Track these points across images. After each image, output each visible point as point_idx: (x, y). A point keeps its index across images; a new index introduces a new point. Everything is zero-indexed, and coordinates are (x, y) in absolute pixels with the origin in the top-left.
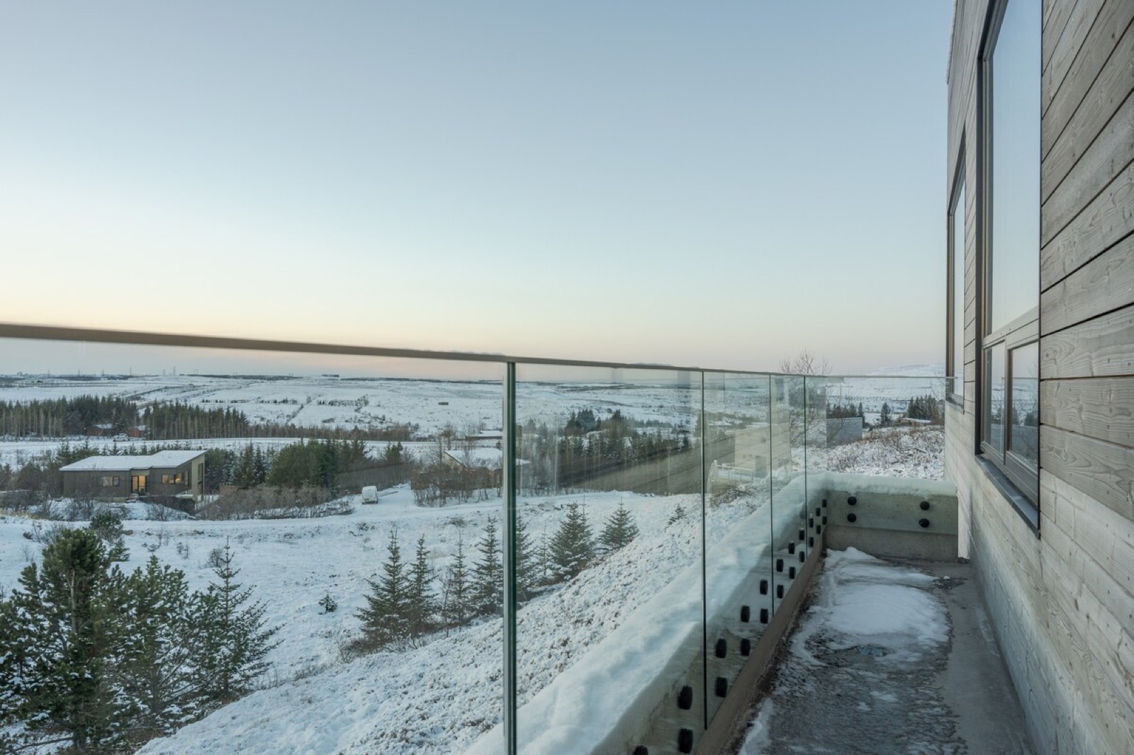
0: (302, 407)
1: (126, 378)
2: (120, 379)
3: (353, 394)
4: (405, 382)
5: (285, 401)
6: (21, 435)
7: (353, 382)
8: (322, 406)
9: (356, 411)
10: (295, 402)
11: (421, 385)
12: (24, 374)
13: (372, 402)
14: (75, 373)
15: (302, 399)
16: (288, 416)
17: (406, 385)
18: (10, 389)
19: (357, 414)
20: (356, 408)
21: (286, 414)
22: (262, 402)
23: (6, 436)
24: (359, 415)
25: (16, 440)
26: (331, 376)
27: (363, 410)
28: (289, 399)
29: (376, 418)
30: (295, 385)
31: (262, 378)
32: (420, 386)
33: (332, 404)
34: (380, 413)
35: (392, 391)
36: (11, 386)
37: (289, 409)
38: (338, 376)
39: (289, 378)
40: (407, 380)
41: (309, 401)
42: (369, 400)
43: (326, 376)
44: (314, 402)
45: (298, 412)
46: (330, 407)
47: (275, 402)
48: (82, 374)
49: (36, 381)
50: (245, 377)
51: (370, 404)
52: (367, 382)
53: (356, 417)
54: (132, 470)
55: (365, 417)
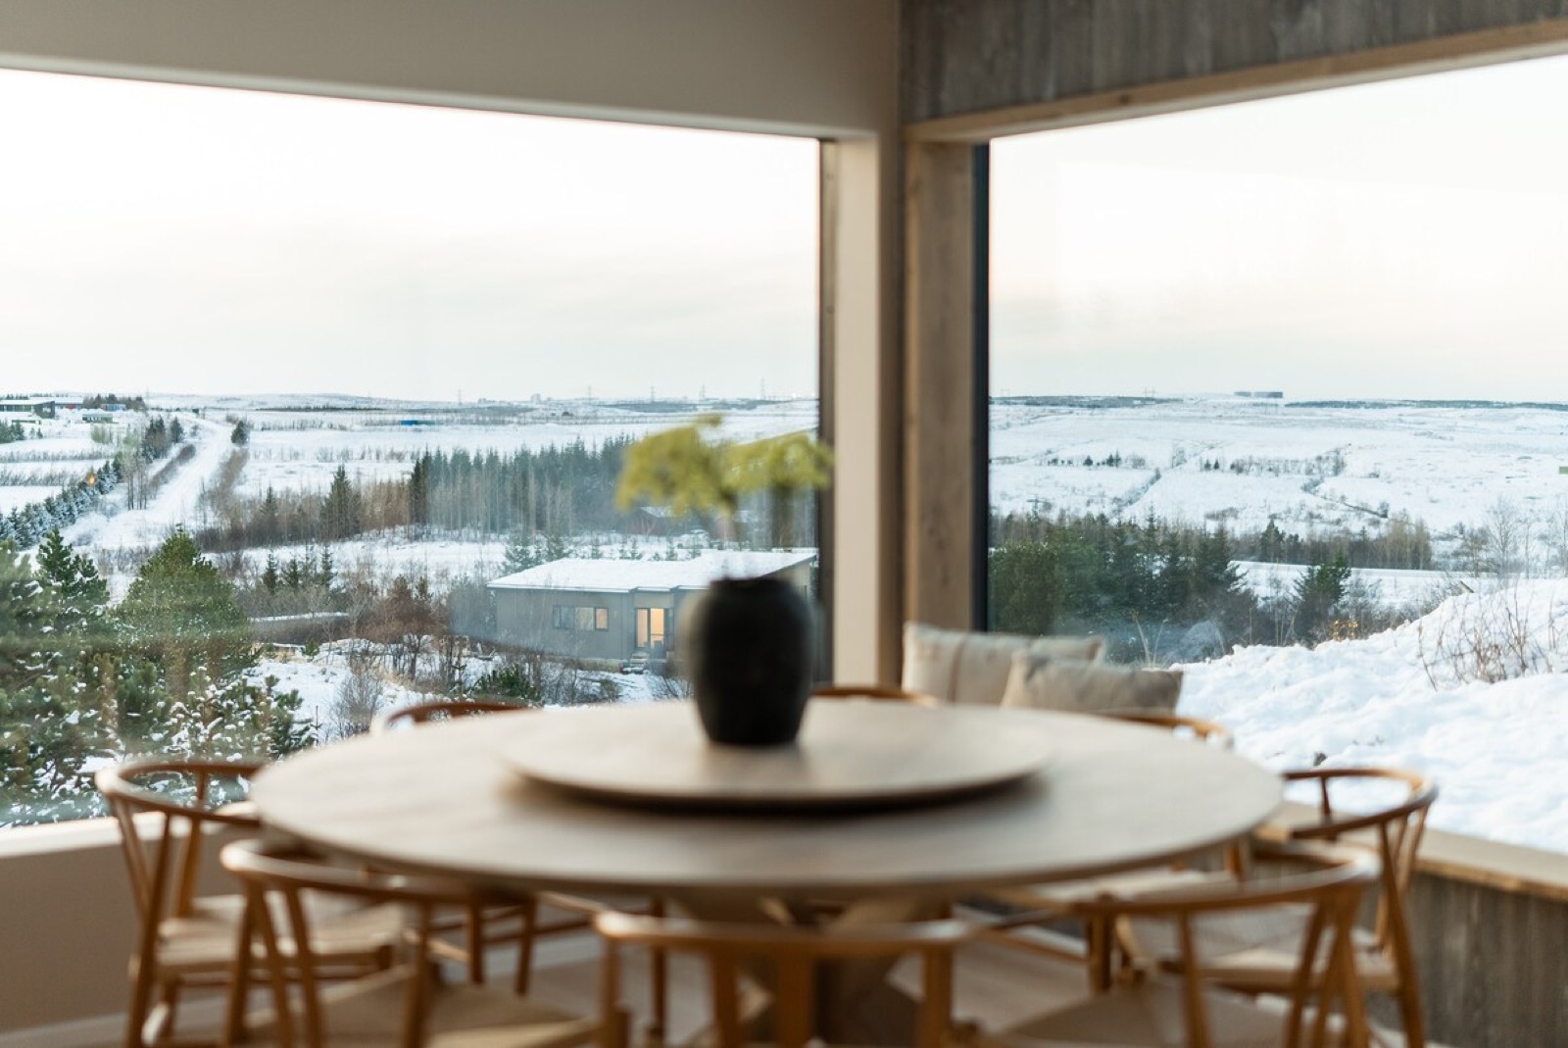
0: (1158, 477)
1: (751, 405)
2: (741, 407)
3: (1307, 443)
4: (1473, 412)
5: (1112, 461)
6: (493, 529)
7: (1319, 411)
8: (1212, 475)
9: (1306, 489)
10: (1139, 463)
11: (1524, 417)
12: (543, 398)
13: (1355, 464)
14: (645, 396)
15: (1158, 455)
16: (1116, 500)
17: (1478, 418)
18: (500, 428)
19: (1308, 498)
20: (1306, 479)
21: (1111, 494)
22: (1055, 461)
23: (464, 531)
24: (1312, 502)
25: (484, 540)
26: (1259, 395)
27: (1324, 488)
28: (1122, 456)
29: (1361, 509)
30: (1154, 418)
31: (1072, 402)
32: (1521, 422)
33: (1238, 468)
34: (1373, 495)
35: (1429, 434)
36: (503, 423)
37: (1119, 481)
38: (1278, 395)
39: (1145, 401)
40: (1487, 404)
41: (1179, 460)
42: (1348, 459)
43: (1246, 394)
44: (1193, 464)
45: (1145, 489)
46: (1233, 476)
47: (1089, 462)
48: (658, 398)
49: (559, 413)
50: (1031, 402)
51: (1348, 470)
52: (1362, 410)
53: (1303, 506)
54: (635, 592)
55: (1332, 507)
